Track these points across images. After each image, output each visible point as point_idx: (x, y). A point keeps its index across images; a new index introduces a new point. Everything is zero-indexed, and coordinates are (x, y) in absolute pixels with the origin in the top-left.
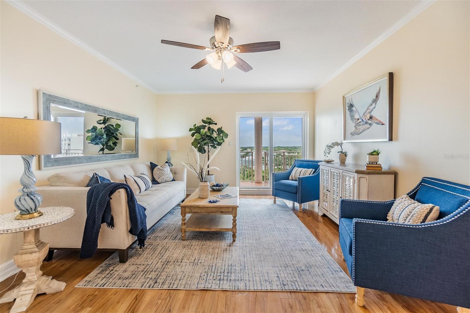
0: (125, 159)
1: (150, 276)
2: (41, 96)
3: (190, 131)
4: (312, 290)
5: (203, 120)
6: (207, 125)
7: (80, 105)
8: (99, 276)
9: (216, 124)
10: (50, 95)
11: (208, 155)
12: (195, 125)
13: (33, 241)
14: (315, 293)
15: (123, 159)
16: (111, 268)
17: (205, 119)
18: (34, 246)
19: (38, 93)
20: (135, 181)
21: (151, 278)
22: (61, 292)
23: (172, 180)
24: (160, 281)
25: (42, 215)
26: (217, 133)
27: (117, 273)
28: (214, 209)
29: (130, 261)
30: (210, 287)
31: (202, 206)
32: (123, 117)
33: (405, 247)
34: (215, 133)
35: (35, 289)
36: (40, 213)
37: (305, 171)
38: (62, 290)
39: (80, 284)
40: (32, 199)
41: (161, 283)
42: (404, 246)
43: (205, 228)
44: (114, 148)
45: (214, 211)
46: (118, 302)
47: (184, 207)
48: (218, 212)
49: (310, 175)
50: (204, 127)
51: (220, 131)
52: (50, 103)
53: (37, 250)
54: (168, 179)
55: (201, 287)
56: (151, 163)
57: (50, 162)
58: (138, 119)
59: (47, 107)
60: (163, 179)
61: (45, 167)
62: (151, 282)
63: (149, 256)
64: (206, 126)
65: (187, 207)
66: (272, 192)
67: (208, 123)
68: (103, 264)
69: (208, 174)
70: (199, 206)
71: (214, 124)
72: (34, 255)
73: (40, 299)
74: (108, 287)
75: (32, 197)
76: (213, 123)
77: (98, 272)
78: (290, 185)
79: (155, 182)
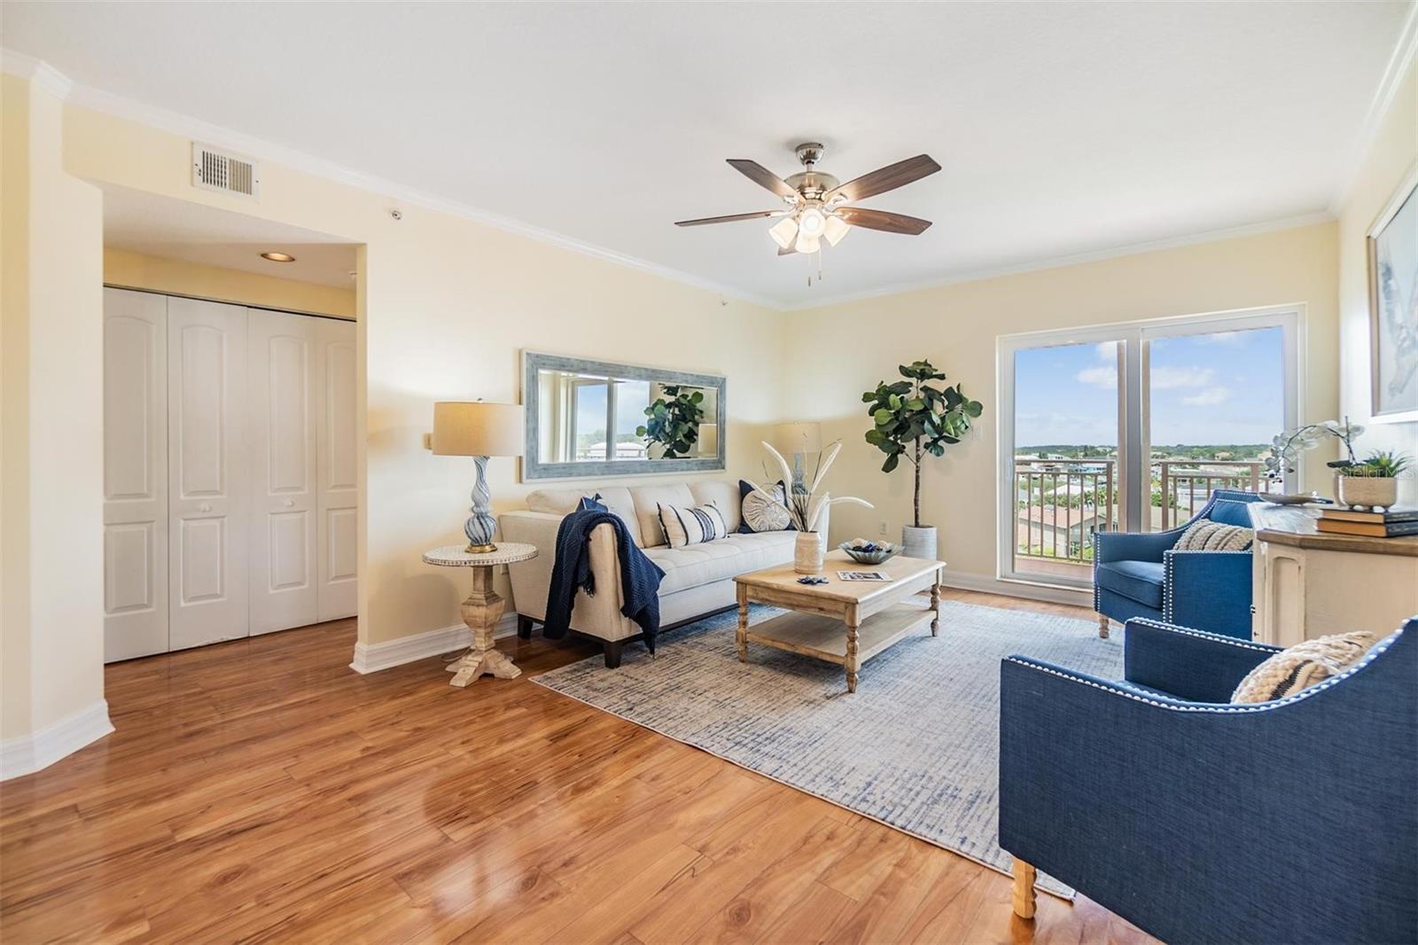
0: (688, 472)
1: (629, 699)
2: (524, 357)
3: (865, 402)
4: (923, 834)
5: (901, 367)
6: (914, 380)
7: (589, 366)
8: (566, 675)
9: (942, 377)
10: (537, 356)
11: (917, 467)
12: (882, 382)
13: (483, 588)
14: (925, 844)
15: (682, 470)
16: (588, 670)
17: (908, 365)
18: (482, 596)
19: (520, 352)
20: (679, 517)
21: (629, 702)
22: (511, 680)
23: (785, 527)
24: (638, 709)
25: (496, 550)
26: (946, 403)
27: (590, 679)
28: (804, 599)
29: (622, 669)
30: (708, 746)
31: (775, 587)
32: (684, 378)
33: (1125, 764)
34: (941, 404)
35: (480, 663)
36: (494, 546)
37: (1227, 535)
38: (513, 677)
39: (535, 679)
40: (481, 524)
41: (636, 713)
42: (1123, 761)
43: (786, 643)
44: (689, 446)
45: (805, 605)
46: (561, 716)
47: (742, 583)
48: (812, 607)
49: (1216, 549)
50: (905, 387)
51: (954, 397)
52: (537, 369)
53: (484, 603)
54: (774, 525)
55: (692, 741)
56: (741, 482)
57: (535, 471)
58: (725, 379)
59: (533, 376)
60: (763, 522)
61: (527, 478)
62: (625, 707)
63: (658, 669)
64: (911, 384)
65: (750, 585)
66: (1092, 598)
67: (919, 376)
68: (582, 662)
69: (917, 525)
70: (770, 586)
71: (936, 376)
72: (481, 608)
73: (486, 680)
74: (564, 694)
75: (482, 521)
76: (934, 373)
77: (569, 669)
78: (1140, 577)
79: (743, 528)
